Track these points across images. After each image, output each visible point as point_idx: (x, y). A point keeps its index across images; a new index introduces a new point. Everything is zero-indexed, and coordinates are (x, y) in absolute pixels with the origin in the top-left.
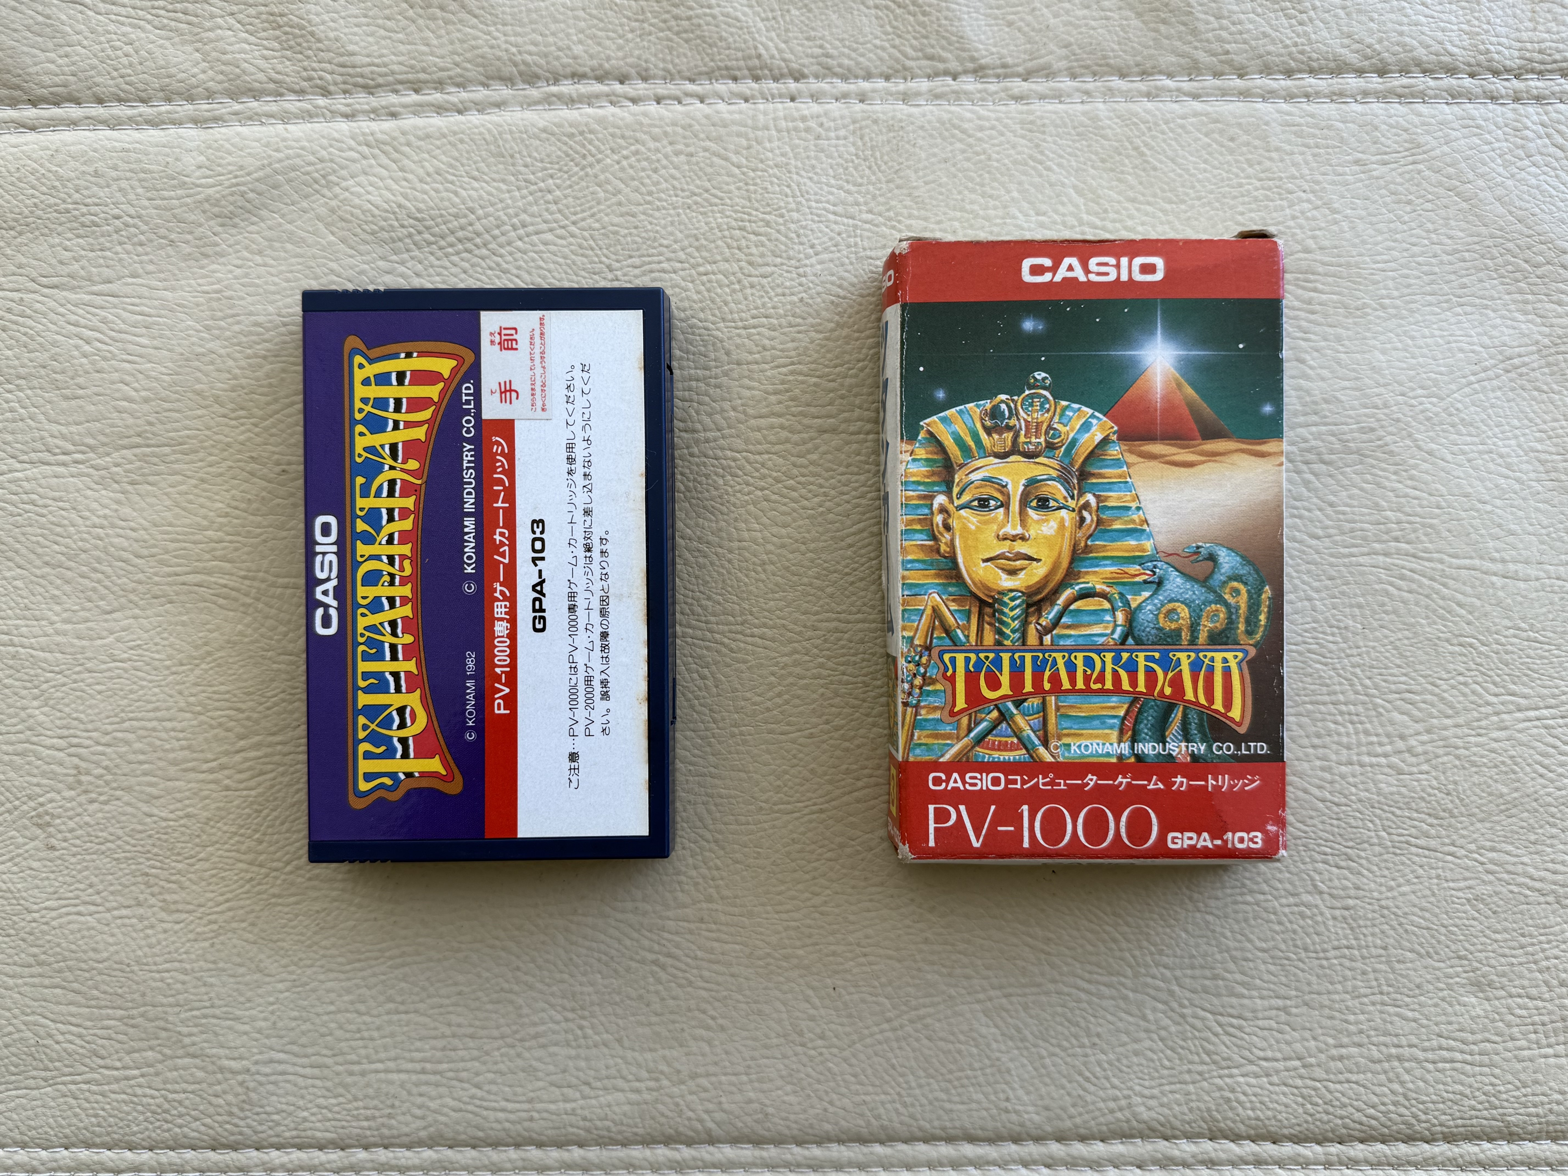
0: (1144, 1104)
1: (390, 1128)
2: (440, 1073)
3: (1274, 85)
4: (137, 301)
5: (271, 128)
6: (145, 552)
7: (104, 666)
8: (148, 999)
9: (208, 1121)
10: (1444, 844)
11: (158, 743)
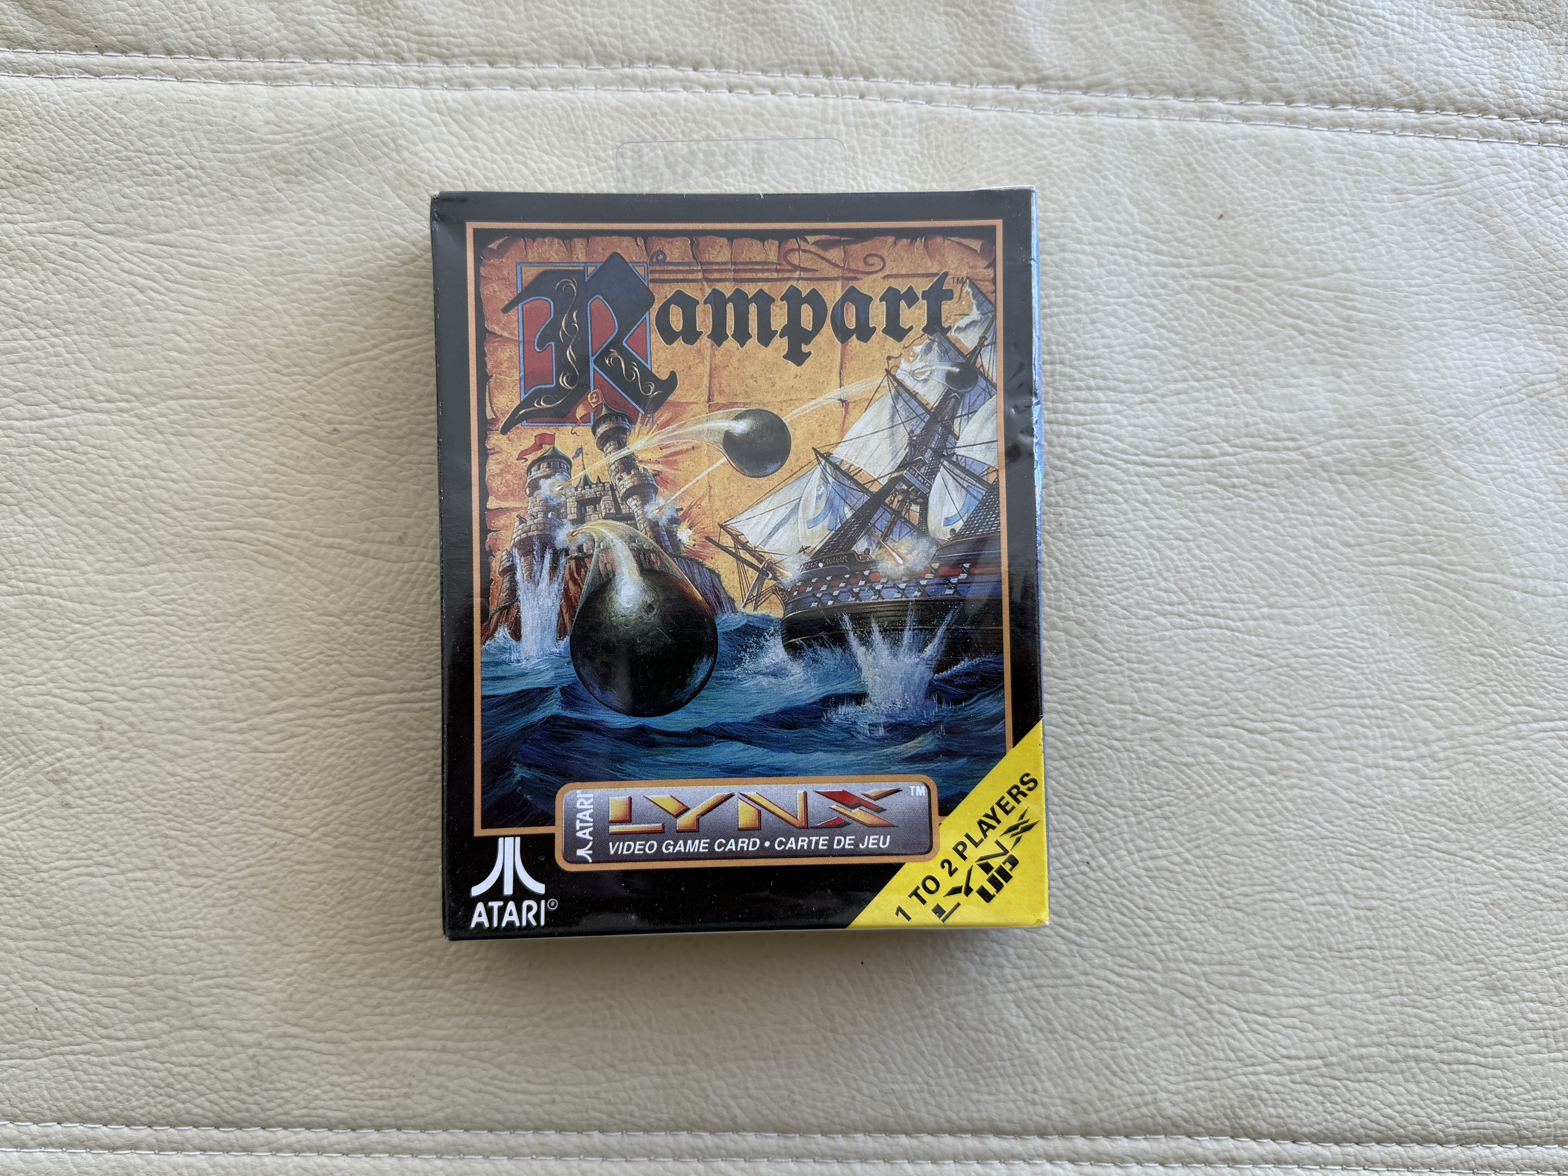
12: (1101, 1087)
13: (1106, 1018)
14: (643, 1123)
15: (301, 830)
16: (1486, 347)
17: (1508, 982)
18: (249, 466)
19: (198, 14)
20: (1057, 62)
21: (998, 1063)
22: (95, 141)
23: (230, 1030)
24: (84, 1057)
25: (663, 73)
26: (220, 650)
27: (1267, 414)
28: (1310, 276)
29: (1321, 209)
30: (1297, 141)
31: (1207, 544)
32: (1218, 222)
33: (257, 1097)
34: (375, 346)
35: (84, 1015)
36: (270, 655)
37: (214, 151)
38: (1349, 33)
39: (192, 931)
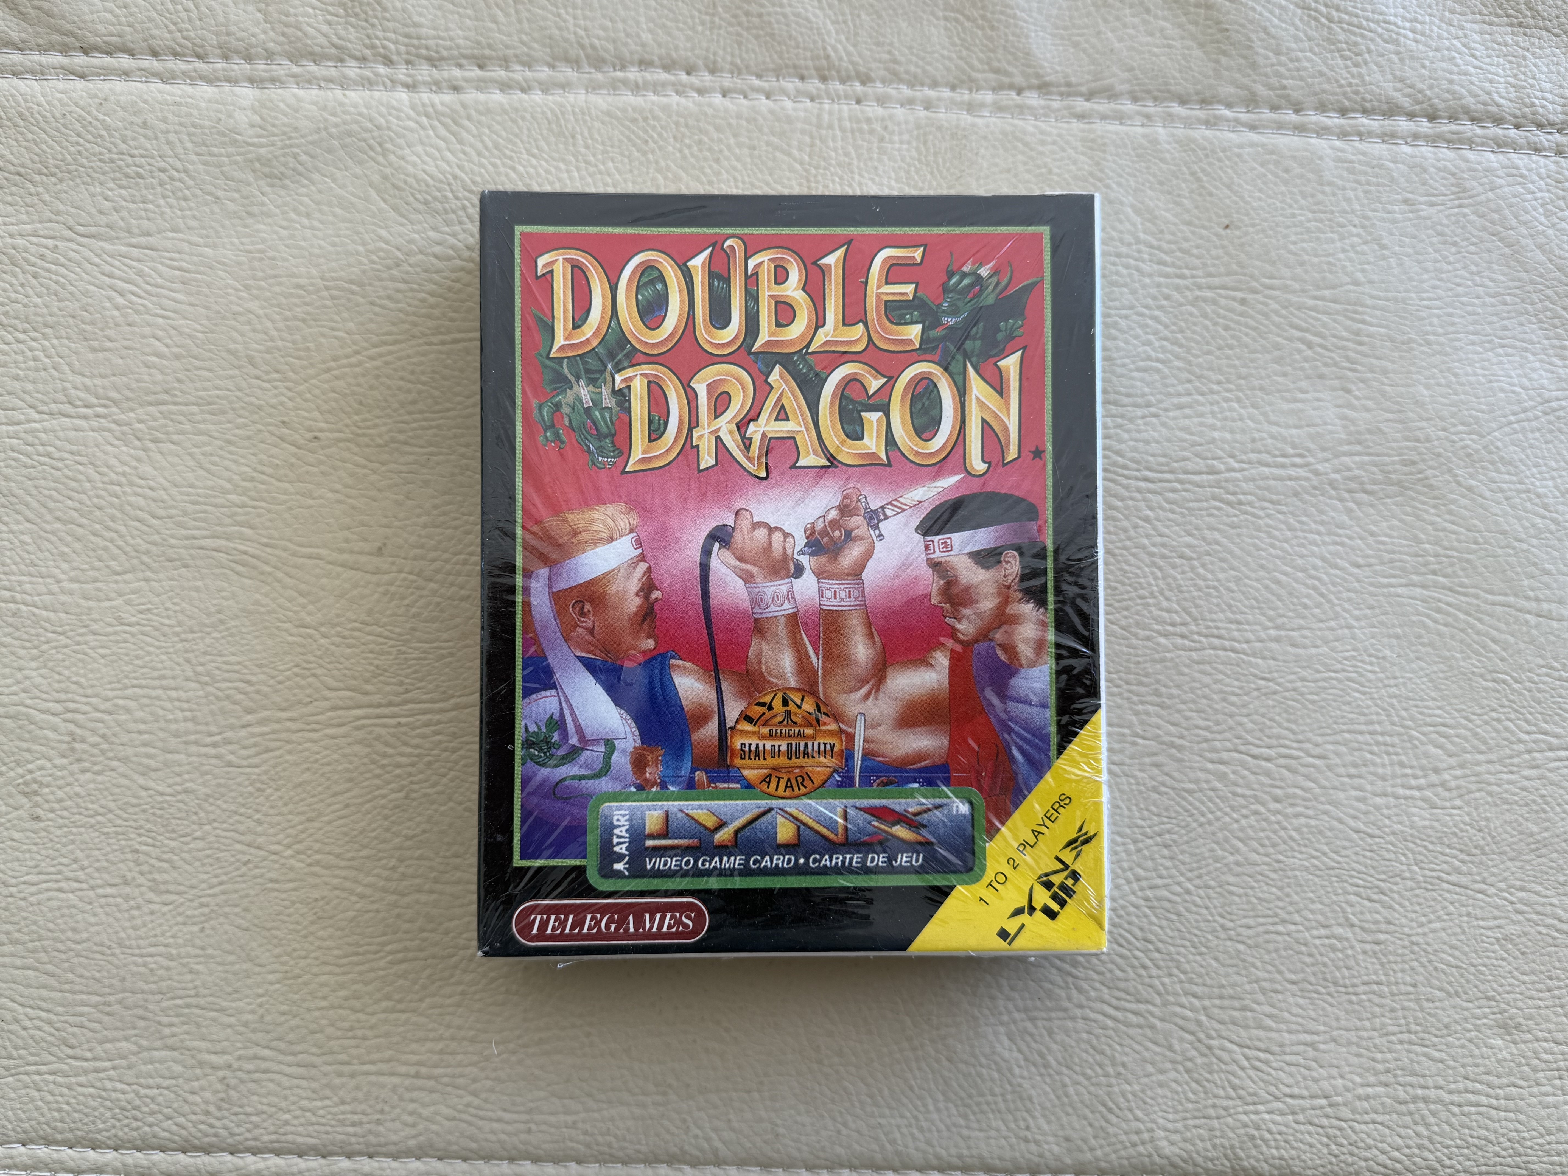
0: (1166, 1138)
1: (378, 1135)
2: (435, 1078)
3: (1328, 122)
4: (177, 256)
5: (329, 93)
6: (162, 513)
7: (110, 629)
8: (127, 985)
9: (181, 1120)
10: (1475, 882)
11: (161, 712)
12: (1097, 1124)
13: (1102, 1053)
14: (621, 1154)
15: (274, 848)
16: (1501, 363)
17: (1521, 1020)
18: (227, 474)
19: (184, 15)
20: (1058, 68)
21: (990, 1098)
22: (78, 143)
23: (200, 1051)
24: (50, 1078)
25: (656, 76)
26: (194, 661)
27: (1274, 429)
28: (1318, 288)
29: (1330, 220)
30: (1306, 150)
31: (1212, 563)
32: (1223, 232)
33: (226, 1122)
34: (357, 353)
35: (51, 1034)
36: (246, 667)
37: (198, 154)
38: (1359, 39)
39: (162, 949)
